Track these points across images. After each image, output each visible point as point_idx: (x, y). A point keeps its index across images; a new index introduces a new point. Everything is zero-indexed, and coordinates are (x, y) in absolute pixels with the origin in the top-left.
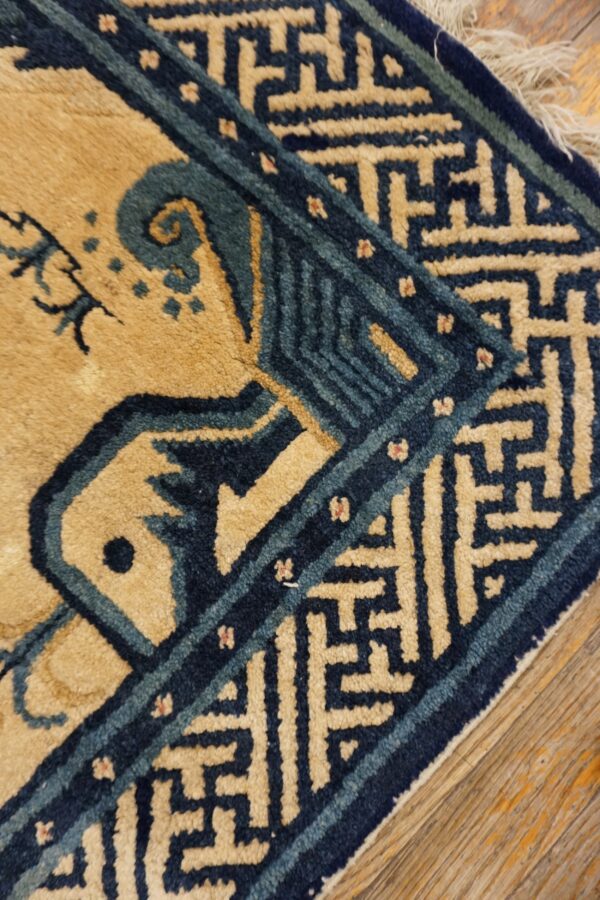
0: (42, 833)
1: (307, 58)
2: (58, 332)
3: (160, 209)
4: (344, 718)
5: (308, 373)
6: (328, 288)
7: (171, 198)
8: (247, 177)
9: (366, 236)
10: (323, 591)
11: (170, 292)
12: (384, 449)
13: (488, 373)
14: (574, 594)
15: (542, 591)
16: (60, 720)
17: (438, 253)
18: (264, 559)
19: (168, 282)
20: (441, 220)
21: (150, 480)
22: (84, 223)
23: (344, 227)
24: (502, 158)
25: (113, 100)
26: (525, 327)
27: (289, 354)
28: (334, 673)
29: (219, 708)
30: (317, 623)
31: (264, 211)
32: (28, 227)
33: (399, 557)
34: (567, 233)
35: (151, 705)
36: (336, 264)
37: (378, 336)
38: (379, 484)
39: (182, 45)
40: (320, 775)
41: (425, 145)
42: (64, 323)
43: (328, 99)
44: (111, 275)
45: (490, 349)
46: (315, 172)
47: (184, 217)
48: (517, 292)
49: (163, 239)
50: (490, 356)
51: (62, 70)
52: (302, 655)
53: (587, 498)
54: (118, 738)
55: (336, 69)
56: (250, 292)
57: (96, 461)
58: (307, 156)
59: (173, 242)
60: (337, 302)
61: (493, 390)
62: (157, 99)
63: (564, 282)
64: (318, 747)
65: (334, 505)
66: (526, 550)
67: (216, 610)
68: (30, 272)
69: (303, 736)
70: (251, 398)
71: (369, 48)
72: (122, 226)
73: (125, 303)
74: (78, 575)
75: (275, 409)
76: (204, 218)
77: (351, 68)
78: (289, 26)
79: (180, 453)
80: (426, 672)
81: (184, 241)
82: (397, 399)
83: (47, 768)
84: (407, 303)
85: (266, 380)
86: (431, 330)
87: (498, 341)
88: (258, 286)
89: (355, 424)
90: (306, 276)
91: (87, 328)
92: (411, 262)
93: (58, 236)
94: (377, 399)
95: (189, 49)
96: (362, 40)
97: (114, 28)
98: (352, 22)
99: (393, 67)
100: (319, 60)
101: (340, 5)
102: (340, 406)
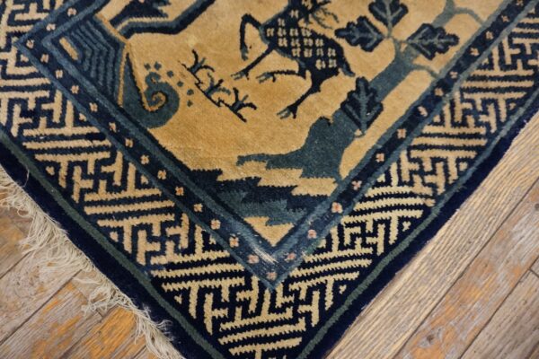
1: (90, 177)
3: (161, 107)
5: (104, 41)
6: (93, 74)
7: (156, 111)
8: (121, 119)
9: (75, 95)
11: (158, 72)
12: (77, 13)
13: (30, 38)
17: (44, 87)
19: (158, 77)
20: (39, 101)
21: (169, 4)
22: (193, 101)
23: (83, 99)
24: (7, 128)
26: (11, 56)
27: (112, 48)
31: (117, 105)
32: (217, 101)
36: (88, 83)
37: (74, 54)
39: (147, 182)
41: (41, 135)
42: (203, 62)
43: (83, 157)
44: (182, 80)
45: (28, 48)
46: (92, 122)
47: (151, 103)
48: (11, 69)
49: (160, 95)
50: (28, 44)
51: (201, 169)
55: (78, 171)
56: (125, 72)
58: (95, 130)
59: (156, 93)
60: (90, 68)
61: (29, 32)
62: (159, 156)
68: (216, 83)
70: (129, 33)
71: (60, 179)
72: (177, 100)
73: (177, 70)
75: (120, 27)
76: (142, 103)
77: (70, 171)
78: (97, 192)
79: (159, 14)
81: (151, 93)
82: (70, 30)
84: (60, 67)
85: (121, 38)
86: (51, 56)
87: (24, 50)
88: (122, 75)
89: (88, 23)
90: (101, 78)
91: (193, 59)
92: (56, 84)
93: (204, 97)
94: (78, 31)
95: (144, 180)
96: (63, 183)
97: (177, 189)
98: (67, 193)
99: (50, 170)
100: (85, 176)
101: (72, 202)
102: (93, 29)
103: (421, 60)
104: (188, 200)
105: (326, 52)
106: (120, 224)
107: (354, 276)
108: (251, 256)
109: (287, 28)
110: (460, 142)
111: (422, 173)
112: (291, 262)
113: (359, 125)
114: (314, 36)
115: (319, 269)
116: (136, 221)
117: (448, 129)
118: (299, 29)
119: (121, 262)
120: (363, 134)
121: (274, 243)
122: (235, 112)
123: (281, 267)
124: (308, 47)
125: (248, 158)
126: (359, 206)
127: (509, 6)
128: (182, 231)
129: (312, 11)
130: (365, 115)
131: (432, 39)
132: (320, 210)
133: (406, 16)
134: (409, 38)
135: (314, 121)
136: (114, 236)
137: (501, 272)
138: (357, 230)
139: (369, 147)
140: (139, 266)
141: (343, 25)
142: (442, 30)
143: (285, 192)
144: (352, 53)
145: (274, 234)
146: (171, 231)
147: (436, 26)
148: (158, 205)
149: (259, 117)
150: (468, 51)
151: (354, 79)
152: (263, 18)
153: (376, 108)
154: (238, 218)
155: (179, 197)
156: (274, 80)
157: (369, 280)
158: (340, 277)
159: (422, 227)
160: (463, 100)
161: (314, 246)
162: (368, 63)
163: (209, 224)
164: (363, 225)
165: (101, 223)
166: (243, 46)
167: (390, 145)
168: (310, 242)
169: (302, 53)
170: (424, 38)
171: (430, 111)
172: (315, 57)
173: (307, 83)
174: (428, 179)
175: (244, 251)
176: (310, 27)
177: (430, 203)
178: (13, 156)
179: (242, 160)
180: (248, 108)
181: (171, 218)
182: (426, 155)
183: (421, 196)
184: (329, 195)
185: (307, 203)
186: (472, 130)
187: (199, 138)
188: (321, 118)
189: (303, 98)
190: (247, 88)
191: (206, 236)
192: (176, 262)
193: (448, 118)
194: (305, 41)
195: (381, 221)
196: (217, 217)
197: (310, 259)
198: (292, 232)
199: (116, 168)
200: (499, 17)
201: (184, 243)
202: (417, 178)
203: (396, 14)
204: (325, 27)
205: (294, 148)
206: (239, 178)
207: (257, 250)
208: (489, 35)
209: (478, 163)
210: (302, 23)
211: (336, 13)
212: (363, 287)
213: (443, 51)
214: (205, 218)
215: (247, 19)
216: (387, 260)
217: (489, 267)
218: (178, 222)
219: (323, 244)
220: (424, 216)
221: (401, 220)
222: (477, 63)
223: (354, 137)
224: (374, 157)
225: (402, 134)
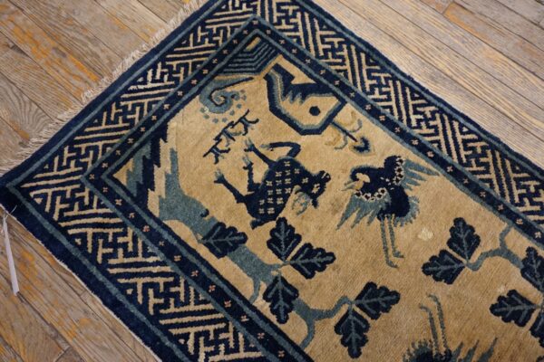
127: (489, 204)
133: (518, 291)
134: (539, 289)
142: (524, 261)
147: (522, 266)
150: (538, 240)
200: (501, 212)
203: (520, 302)
208: (519, 222)
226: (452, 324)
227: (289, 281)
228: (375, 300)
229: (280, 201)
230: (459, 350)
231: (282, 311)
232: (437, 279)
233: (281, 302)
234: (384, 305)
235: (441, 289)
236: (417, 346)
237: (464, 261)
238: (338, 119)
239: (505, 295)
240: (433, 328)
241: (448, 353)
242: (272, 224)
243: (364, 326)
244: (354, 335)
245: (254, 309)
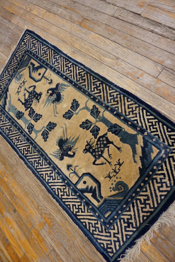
0: (61, 176)
1: (146, 206)
2: (107, 175)
4: (71, 206)
5: (105, 204)
6: (115, 207)
7: (123, 187)
8: (127, 197)
9: (121, 212)
10: (83, 205)
11: (112, 188)
12: (97, 213)
13: (106, 226)
14: (84, 233)
15: (84, 229)
16: (70, 177)
18: (85, 198)
19: (113, 188)
20: (125, 222)
21: (92, 186)
22: (120, 177)
23: (122, 209)
24: (134, 232)
25: (136, 180)
26: (112, 232)
27: (106, 202)
28: (75, 205)
29: (72, 193)
30: (79, 204)
31: (123, 199)
32: (118, 170)
33: (86, 213)
34: (125, 240)
35: (72, 186)
36: (117, 208)
37: (109, 213)
38: (94, 212)
39: (145, 189)
40: (67, 203)
41: (135, 221)
42: (108, 175)
43: (140, 209)
44: (114, 180)
45: (109, 227)
46: (129, 206)
47: (122, 189)
48: (116, 231)
49: (119, 187)
50: (108, 227)
51: (139, 173)
52: (77, 202)
53: (93, 237)
54: (68, 183)
55: (144, 210)
57: (93, 180)
58: (131, 205)
59: (118, 188)
60: (113, 208)
61: (104, 226)
62: (137, 185)
63: (118, 238)
64: (69, 203)
65: (91, 206)
66: (88, 228)
67: (80, 193)
68: (113, 171)
69: (70, 202)
70: (101, 197)
71: (148, 215)
72: (119, 182)
73: (111, 182)
74: (82, 178)
75: (100, 200)
76: (122, 192)
77: (145, 212)
78: (150, 203)
79: (95, 189)
80: (76, 215)
81: (118, 189)
82: (102, 214)
83: (66, 176)
84: (114, 217)
85: (103, 199)
86: (111, 219)
87: (110, 228)
88: (114, 198)
89: (100, 209)
90: (116, 204)
91: (107, 178)
92: (119, 218)
93: (118, 174)
94: (102, 212)
95: (144, 190)
96: (149, 214)
97: (146, 180)
98: (151, 213)
99: (145, 218)
100: (145, 207)
101: (154, 211)
102: (101, 208)
103: (101, 114)
104: (149, 176)
105: (101, 141)
106: (159, 196)
107: (165, 127)
108: (163, 157)
109: (95, 152)
110: (123, 102)
111: (133, 111)
112: (163, 145)
113: (121, 130)
114: (97, 144)
115: (164, 137)
116: (157, 191)
117: (119, 105)
118: (95, 149)
119: (170, 195)
120: (124, 128)
121: (158, 151)
122: (121, 165)
123: (165, 148)
124: (100, 146)
125: (134, 160)
126: (144, 128)
127: (83, 93)
128: (158, 177)
129: (90, 145)
130: (118, 128)
131: (95, 112)
132: (147, 138)
133: (89, 120)
134: (95, 118)
135: (121, 142)
136: (163, 197)
137: (158, 86)
138: (151, 127)
139: (127, 127)
140: (171, 189)
141: (93, 137)
142: (92, 110)
143: (143, 149)
144: (101, 133)
145: (156, 151)
146: (159, 181)
147: (91, 111)
148: (151, 185)
149: (122, 158)
150: (97, 102)
151: (108, 132)
152: (94, 159)
153: (116, 126)
154: (152, 161)
155: (148, 179)
156: (111, 154)
157: (166, 122)
158: (166, 131)
159: (148, 109)
160: (111, 102)
161: (158, 139)
162: (103, 129)
163: (155, 170)
164: (150, 126)
165: (159, 202)
166: (102, 164)
167: (126, 121)
168: (157, 140)
169: (102, 147)
170: (94, 114)
171: (115, 111)
172: (103, 144)
173: (111, 145)
174: (134, 109)
175: (162, 159)
176: (95, 146)
177: (141, 108)
178: (142, 229)
179: (135, 162)
180: (120, 161)
181: (155, 181)
182: (127, 111)
183: (139, 111)
184: (142, 136)
185: (145, 142)
186: (119, 99)
187: (130, 174)
188: (120, 140)
189: (115, 146)
190: (114, 162)
191: (159, 170)
192: (168, 178)
193: (116, 106)
194: (99, 147)
195: (148, 121)
196: (153, 167)
197: (162, 140)
198: (154, 146)
199: (142, 198)
200: (87, 95)
201: (162, 176)
202: (134, 112)
203: (89, 123)
204: (94, 142)
205: (130, 147)
206: (140, 162)
207: (161, 155)
208: (92, 97)
209: (128, 96)
210: (94, 148)
211: (90, 139)
212: (168, 124)
213: (98, 109)
214: (153, 171)
215: (94, 163)
216: (159, 118)
217: (158, 89)
218: (156, 179)
219: (157, 136)
220: (145, 109)
221: (147, 115)
222: (100, 99)
223: (125, 131)
224: (130, 125)
225: (122, 118)
226: (69, 131)
227: (32, 124)
228: (50, 126)
229: (31, 103)
230: (70, 138)
231: (31, 131)
232: (66, 119)
233: (31, 129)
234: (53, 127)
235: (67, 121)
236: (59, 138)
237: (74, 112)
238: (45, 75)
239: (85, 121)
240: (64, 132)
241: (67, 139)
242: (29, 109)
243: (48, 133)
244: (45, 136)
245: (25, 131)
